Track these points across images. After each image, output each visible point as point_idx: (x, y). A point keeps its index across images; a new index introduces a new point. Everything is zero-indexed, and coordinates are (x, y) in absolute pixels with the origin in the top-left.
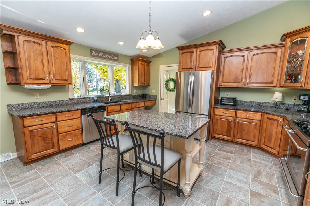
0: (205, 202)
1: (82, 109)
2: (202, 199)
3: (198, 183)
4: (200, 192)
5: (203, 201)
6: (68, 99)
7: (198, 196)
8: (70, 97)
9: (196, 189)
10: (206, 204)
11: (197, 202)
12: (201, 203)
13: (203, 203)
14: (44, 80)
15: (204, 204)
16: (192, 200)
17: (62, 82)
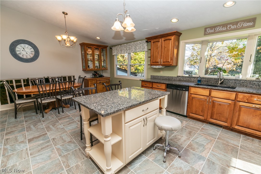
0: (76, 167)
1: (167, 84)
2: (80, 166)
3: (98, 171)
4: (87, 168)
5: (78, 166)
6: (176, 76)
7: (84, 165)
8: (179, 75)
9: (92, 166)
10: (74, 167)
11: (80, 161)
12: (78, 164)
13: (77, 165)
14: (158, 62)
15: (75, 166)
16: (84, 159)
17: (167, 63)
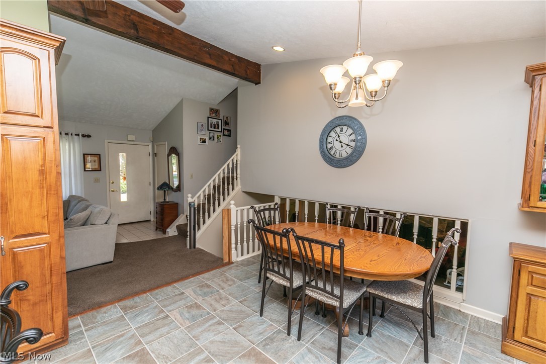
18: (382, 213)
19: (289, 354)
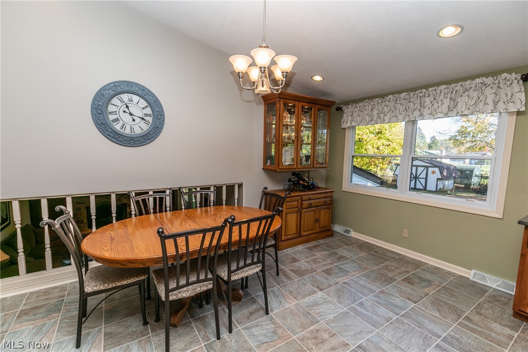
18: (168, 192)
19: (246, 346)
